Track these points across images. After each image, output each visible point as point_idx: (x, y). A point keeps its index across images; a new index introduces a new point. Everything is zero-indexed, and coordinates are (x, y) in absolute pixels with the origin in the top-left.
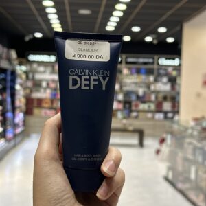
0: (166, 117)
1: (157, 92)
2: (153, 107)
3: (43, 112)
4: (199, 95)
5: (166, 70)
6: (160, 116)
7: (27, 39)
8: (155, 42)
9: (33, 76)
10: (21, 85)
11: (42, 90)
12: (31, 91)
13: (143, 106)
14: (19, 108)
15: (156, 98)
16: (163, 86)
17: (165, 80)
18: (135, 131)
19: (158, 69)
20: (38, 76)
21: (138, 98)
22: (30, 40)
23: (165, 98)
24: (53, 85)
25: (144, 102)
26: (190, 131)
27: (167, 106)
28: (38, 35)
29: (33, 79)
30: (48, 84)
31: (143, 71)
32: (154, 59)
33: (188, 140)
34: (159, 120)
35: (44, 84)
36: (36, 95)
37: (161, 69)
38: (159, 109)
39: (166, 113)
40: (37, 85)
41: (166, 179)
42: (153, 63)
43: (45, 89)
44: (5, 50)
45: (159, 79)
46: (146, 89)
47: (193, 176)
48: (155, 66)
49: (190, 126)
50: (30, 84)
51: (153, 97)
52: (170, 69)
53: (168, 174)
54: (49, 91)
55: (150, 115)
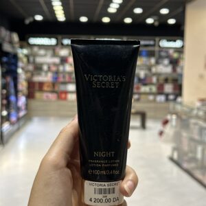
0: (167, 100)
1: (158, 75)
2: (154, 89)
3: (44, 95)
4: (201, 77)
5: (167, 52)
6: (161, 98)
7: (27, 22)
8: (157, 24)
9: (34, 60)
10: (23, 69)
11: (43, 74)
12: (32, 75)
13: (144, 89)
14: (21, 91)
15: (158, 80)
16: (165, 69)
17: (166, 62)
18: (137, 113)
19: (160, 51)
20: (39, 60)
21: (140, 80)
22: (30, 23)
23: (166, 80)
24: (54, 69)
25: (145, 85)
26: (195, 112)
27: (168, 88)
28: (39, 18)
29: (34, 62)
30: (49, 68)
31: (144, 53)
32: (155, 41)
33: (193, 121)
34: (161, 103)
35: (45, 68)
36: (37, 79)
37: (162, 51)
38: (160, 91)
39: (167, 95)
40: (38, 68)
41: (172, 159)
42: (154, 45)
43: (46, 72)
44: (8, 33)
45: (160, 61)
46: (147, 72)
47: (199, 156)
48: (156, 49)
49: (196, 107)
50: (31, 68)
51: (154, 80)
52: (171, 51)
53: (173, 154)
54: (50, 75)
55: (151, 98)
